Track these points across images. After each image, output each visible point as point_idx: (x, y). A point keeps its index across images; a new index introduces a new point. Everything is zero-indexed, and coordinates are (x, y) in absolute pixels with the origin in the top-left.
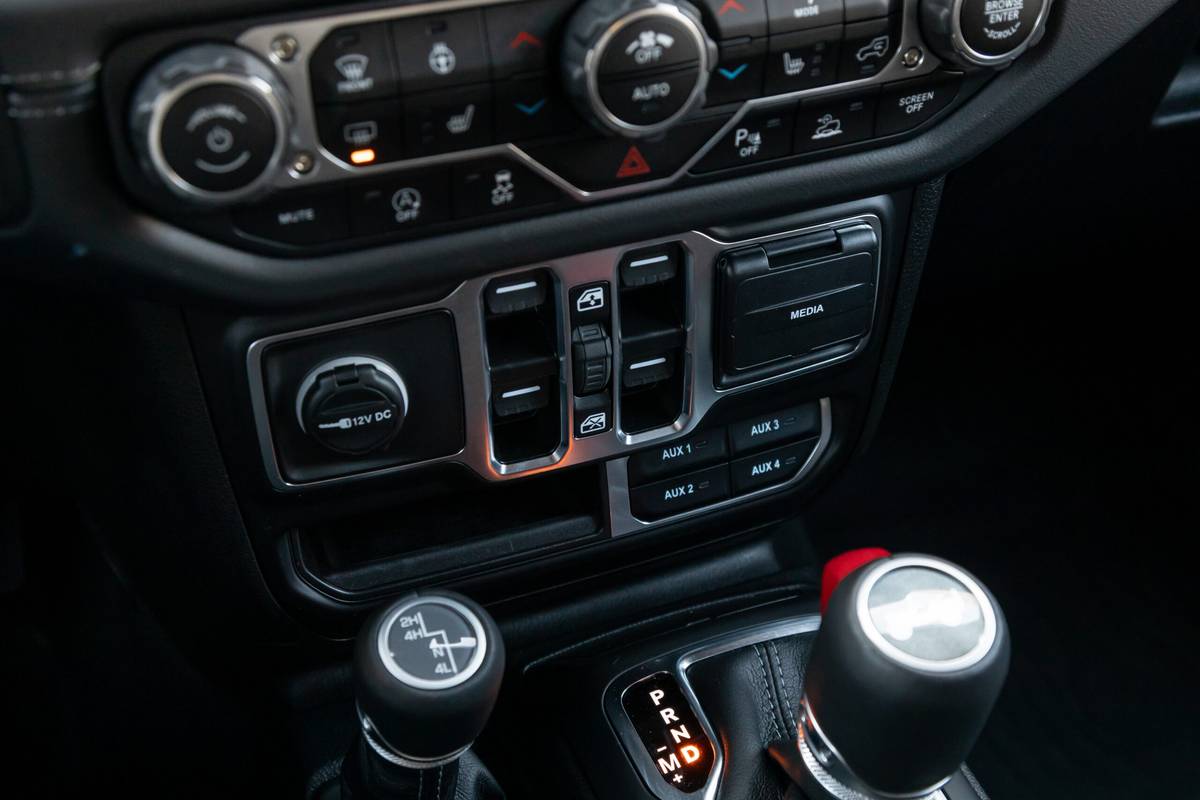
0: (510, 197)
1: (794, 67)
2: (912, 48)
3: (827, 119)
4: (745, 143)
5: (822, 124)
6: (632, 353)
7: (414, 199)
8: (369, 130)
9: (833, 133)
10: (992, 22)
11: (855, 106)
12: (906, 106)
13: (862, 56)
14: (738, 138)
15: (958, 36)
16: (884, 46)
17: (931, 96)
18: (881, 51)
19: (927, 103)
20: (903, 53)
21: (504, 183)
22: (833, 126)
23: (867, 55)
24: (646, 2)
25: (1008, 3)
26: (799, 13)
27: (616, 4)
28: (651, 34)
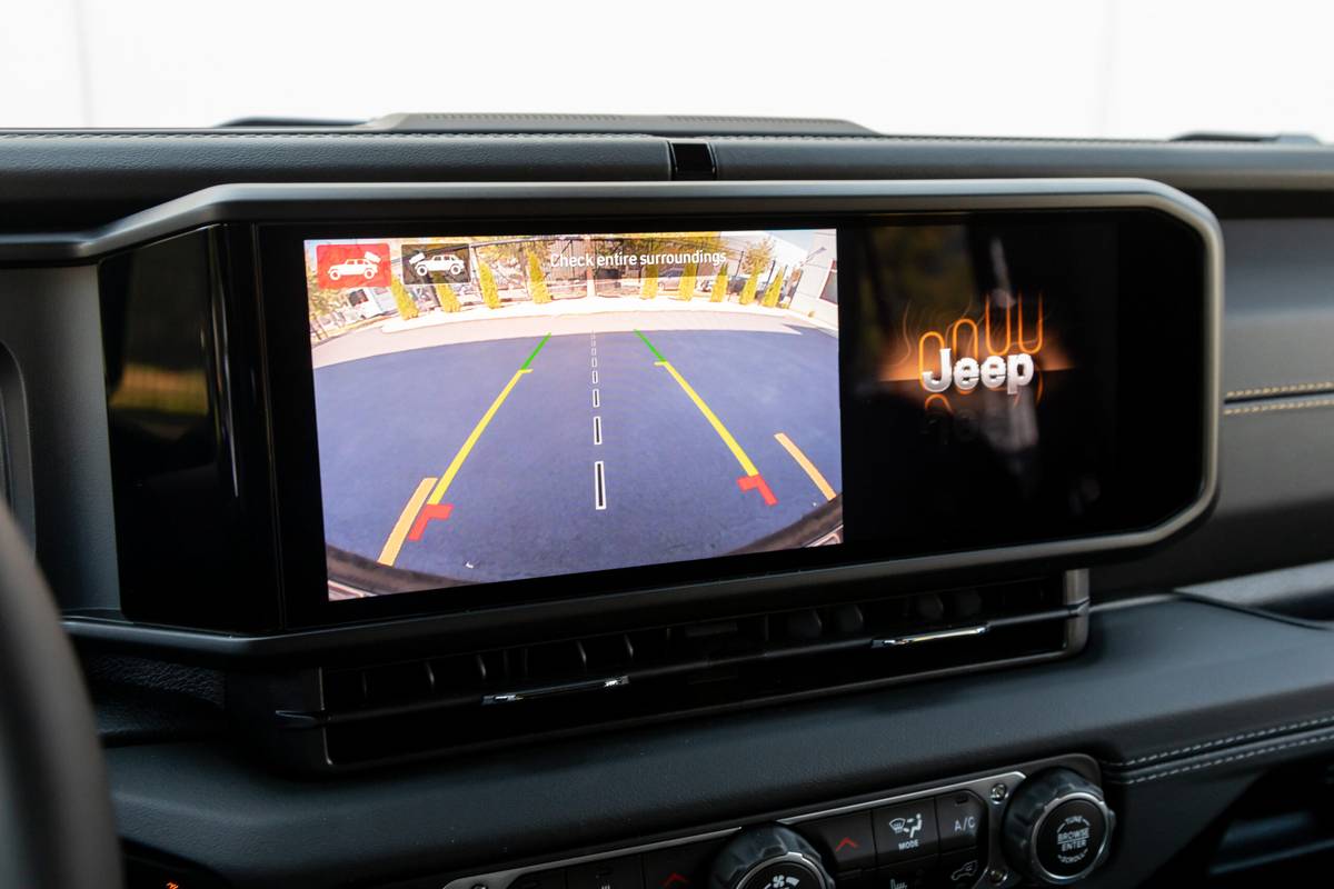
2: (997, 868)
10: (1064, 849)
13: (956, 876)
15: (1035, 861)
16: (973, 868)
18: (971, 872)
20: (989, 871)
23: (960, 876)
24: (778, 851)
25: (1077, 834)
26: (902, 846)
27: (752, 852)
28: (781, 877)
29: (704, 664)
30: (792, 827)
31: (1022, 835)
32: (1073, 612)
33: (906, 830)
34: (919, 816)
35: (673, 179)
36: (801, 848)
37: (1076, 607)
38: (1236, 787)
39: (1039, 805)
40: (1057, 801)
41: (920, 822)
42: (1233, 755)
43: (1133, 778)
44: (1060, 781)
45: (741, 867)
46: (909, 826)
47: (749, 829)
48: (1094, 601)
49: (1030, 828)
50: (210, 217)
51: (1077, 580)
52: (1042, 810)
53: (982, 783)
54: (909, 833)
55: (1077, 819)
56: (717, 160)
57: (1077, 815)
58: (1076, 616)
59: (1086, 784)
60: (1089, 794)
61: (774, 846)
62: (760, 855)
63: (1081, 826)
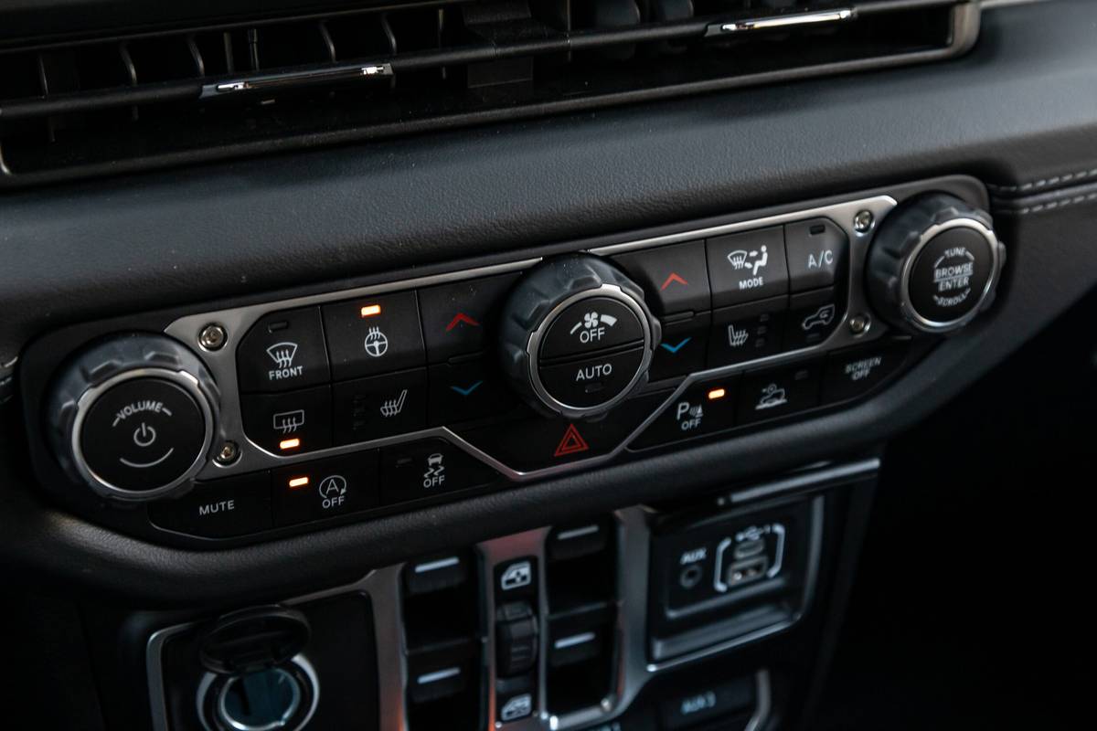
0: (441, 479)
1: (738, 338)
2: (857, 315)
3: (772, 389)
4: (686, 417)
5: (766, 394)
6: (559, 630)
7: (341, 487)
8: (298, 417)
9: (777, 402)
10: (941, 288)
11: (800, 375)
12: (851, 373)
13: (807, 325)
14: (680, 412)
15: (906, 303)
16: (830, 314)
17: (878, 361)
18: (826, 319)
19: (874, 369)
20: (849, 319)
21: (435, 466)
22: (777, 396)
23: (812, 324)
24: (590, 283)
25: (958, 270)
26: (743, 285)
27: (559, 285)
28: (595, 315)
29: (491, 52)
30: (607, 259)
31: (890, 271)
33: (748, 265)
34: (764, 249)
36: (619, 281)
39: (913, 234)
40: (935, 229)
41: (765, 256)
43: (1028, 207)
44: (940, 206)
45: (544, 301)
46: (752, 261)
47: (550, 260)
49: (902, 261)
52: (917, 241)
53: (843, 210)
54: (752, 269)
55: (959, 251)
57: (959, 246)
59: (971, 209)
60: (977, 223)
61: (586, 276)
62: (568, 288)
63: (963, 260)
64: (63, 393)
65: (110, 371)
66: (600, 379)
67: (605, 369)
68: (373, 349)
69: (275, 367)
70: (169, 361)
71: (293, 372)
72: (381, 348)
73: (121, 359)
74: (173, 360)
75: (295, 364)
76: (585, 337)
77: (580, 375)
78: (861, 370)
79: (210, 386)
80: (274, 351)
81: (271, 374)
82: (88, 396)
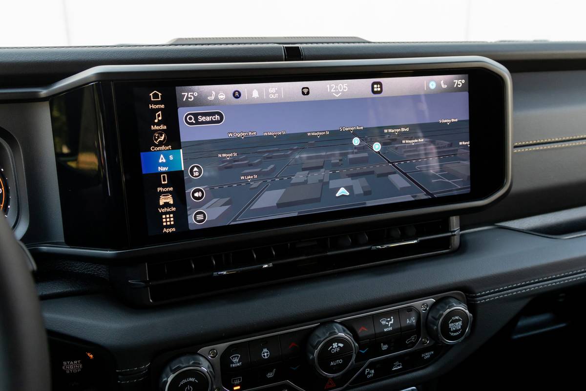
1: (385, 347)
2: (425, 338)
3: (397, 363)
4: (369, 373)
5: (395, 365)
8: (240, 379)
9: (399, 367)
10: (452, 330)
11: (406, 358)
12: (424, 357)
14: (366, 372)
15: (440, 335)
16: (415, 338)
17: (432, 352)
18: (414, 340)
19: (431, 355)
20: (422, 340)
22: (399, 365)
23: (409, 342)
24: (335, 333)
25: (457, 324)
26: (385, 330)
27: (324, 334)
28: (336, 344)
29: (303, 258)
30: (341, 323)
31: (434, 324)
32: (453, 233)
33: (387, 323)
34: (392, 318)
35: (286, 60)
36: (344, 331)
37: (454, 231)
38: (523, 303)
39: (441, 312)
40: (448, 310)
41: (392, 320)
42: (521, 291)
43: (480, 301)
44: (450, 302)
45: (320, 339)
46: (388, 322)
47: (323, 324)
48: (461, 229)
49: (438, 321)
50: (94, 79)
51: (455, 221)
52: (442, 314)
53: (417, 304)
54: (388, 325)
55: (457, 318)
56: (304, 53)
57: (457, 316)
58: (455, 235)
59: (460, 303)
60: (462, 307)
61: (333, 331)
62: (327, 335)
63: (459, 320)
64: (164, 375)
65: (179, 368)
66: (338, 365)
67: (340, 361)
68: (264, 356)
69: (233, 363)
70: (198, 364)
71: (238, 364)
72: (267, 355)
73: (183, 364)
74: (199, 364)
75: (239, 362)
76: (333, 351)
77: (332, 364)
78: (427, 356)
79: (211, 372)
80: (232, 358)
81: (231, 365)
82: (172, 377)
